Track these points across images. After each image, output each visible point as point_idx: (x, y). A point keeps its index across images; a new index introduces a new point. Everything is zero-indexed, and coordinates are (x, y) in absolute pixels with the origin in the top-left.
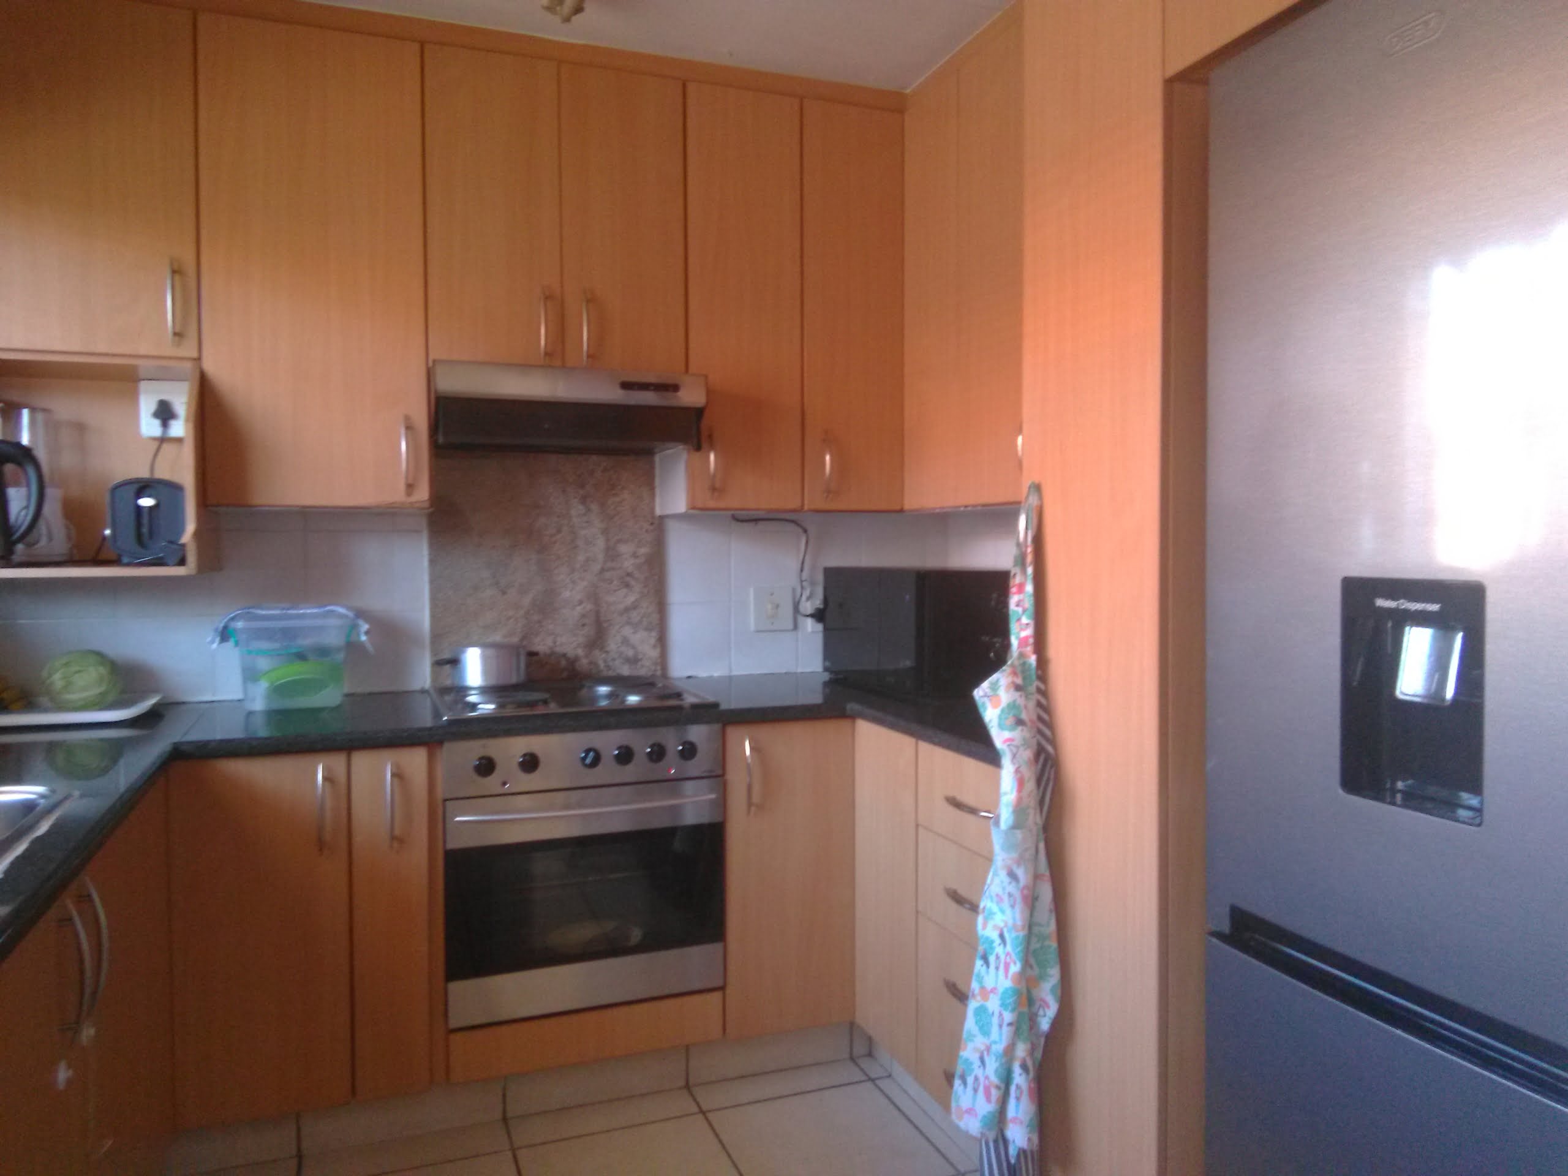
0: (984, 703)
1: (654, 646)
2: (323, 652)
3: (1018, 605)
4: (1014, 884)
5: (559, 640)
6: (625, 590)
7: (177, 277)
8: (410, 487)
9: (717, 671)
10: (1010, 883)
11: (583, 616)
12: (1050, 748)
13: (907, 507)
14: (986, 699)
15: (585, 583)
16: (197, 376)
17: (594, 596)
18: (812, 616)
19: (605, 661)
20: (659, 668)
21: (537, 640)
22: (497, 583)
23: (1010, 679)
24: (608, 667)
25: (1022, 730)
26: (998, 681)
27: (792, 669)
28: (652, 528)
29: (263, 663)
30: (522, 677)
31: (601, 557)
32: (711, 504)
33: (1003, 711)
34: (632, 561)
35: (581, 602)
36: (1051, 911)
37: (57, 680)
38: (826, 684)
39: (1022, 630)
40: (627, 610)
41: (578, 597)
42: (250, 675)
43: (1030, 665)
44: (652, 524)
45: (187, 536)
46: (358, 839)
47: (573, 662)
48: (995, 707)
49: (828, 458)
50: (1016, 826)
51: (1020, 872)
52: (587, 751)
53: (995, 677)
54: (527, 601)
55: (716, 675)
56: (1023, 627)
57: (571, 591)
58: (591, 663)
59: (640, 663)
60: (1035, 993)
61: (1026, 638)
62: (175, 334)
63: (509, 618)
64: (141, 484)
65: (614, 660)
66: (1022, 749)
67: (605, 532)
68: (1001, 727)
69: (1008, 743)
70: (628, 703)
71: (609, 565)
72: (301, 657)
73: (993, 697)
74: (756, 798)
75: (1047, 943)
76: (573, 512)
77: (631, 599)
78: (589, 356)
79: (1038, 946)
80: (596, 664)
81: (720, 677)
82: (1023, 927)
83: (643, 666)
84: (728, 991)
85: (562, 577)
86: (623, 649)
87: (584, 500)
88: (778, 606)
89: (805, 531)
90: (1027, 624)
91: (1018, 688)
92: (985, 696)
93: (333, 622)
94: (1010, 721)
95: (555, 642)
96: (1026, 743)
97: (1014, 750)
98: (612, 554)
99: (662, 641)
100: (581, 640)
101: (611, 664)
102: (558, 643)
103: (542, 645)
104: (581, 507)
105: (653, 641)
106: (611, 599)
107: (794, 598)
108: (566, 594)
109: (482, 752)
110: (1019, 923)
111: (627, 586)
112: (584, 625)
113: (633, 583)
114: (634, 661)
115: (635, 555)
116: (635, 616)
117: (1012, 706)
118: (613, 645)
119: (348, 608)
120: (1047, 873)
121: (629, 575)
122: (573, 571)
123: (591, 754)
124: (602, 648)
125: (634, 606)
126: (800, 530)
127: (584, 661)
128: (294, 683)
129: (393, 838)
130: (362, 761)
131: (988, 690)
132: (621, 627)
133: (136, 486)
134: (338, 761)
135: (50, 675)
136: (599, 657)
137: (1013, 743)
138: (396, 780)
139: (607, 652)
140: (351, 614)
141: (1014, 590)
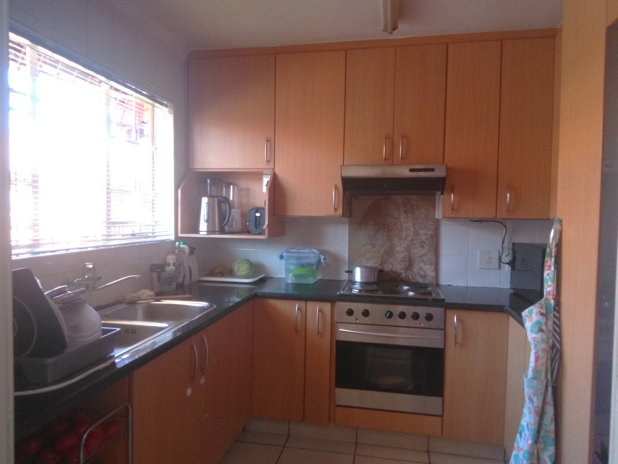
0: (525, 319)
1: (433, 271)
2: (310, 265)
3: (548, 275)
4: (531, 403)
5: (394, 266)
6: (421, 248)
7: (268, 143)
8: (336, 209)
9: (461, 283)
10: (529, 403)
11: (404, 257)
12: (558, 345)
13: (550, 218)
14: (526, 317)
15: (405, 245)
16: (273, 173)
17: (408, 250)
18: (508, 263)
19: (412, 276)
20: (435, 280)
21: (386, 265)
22: (372, 243)
23: (538, 310)
24: (413, 278)
25: (542, 334)
26: (532, 310)
27: (498, 286)
28: (434, 223)
29: (292, 267)
30: (376, 280)
31: (412, 235)
32: (452, 216)
33: (533, 324)
34: (425, 237)
35: (403, 252)
36: (552, 420)
37: (236, 268)
38: (511, 294)
39: (548, 287)
40: (422, 256)
41: (402, 250)
42: (288, 271)
43: (551, 304)
44: (434, 222)
45: (265, 227)
46: (308, 331)
47: (399, 275)
48: (530, 322)
49: (508, 195)
50: (534, 378)
51: (535, 399)
52: (388, 312)
53: (531, 308)
54: (382, 250)
55: (460, 285)
56: (549, 286)
57: (400, 247)
58: (406, 276)
59: (426, 278)
60: (541, 455)
61: (550, 291)
62: (267, 161)
63: (376, 257)
64: (257, 209)
65: (416, 275)
66: (540, 343)
67: (414, 225)
68: (532, 331)
69: (534, 339)
70: (409, 295)
71: (415, 238)
72: (303, 266)
73: (530, 316)
74: (459, 340)
75: (548, 434)
76: (401, 217)
77: (424, 251)
78: (402, 158)
79: (544, 434)
80: (409, 277)
81: (462, 287)
82: (535, 424)
83: (427, 279)
84: (445, 418)
85: (396, 242)
86: (420, 271)
87: (406, 212)
88: (491, 258)
89: (505, 226)
90: (550, 285)
91: (542, 314)
92: (526, 316)
93: (312, 255)
94: (536, 329)
95: (392, 267)
96: (543, 340)
97: (536, 343)
98: (416, 234)
99: (437, 269)
100: (403, 267)
101: (415, 277)
102: (394, 267)
103: (387, 268)
104: (405, 215)
105: (432, 269)
106: (415, 251)
107: (499, 255)
108: (398, 248)
109: (349, 307)
110: (532, 422)
111: (422, 246)
112: (404, 261)
113: (425, 245)
114: (424, 276)
115: (426, 234)
116: (425, 259)
117: (538, 322)
118: (415, 270)
119: (318, 250)
120: (552, 403)
121: (423, 242)
122: (401, 240)
123: (389, 313)
124: (411, 271)
125: (425, 255)
126: (503, 226)
127: (404, 275)
128: (301, 274)
129: (319, 332)
130: (310, 305)
131: (527, 313)
132: (419, 263)
133: (255, 210)
134: (303, 304)
135: (234, 267)
136: (410, 274)
137: (536, 340)
138: (320, 313)
139: (413, 272)
140: (318, 253)
141: (546, 268)
